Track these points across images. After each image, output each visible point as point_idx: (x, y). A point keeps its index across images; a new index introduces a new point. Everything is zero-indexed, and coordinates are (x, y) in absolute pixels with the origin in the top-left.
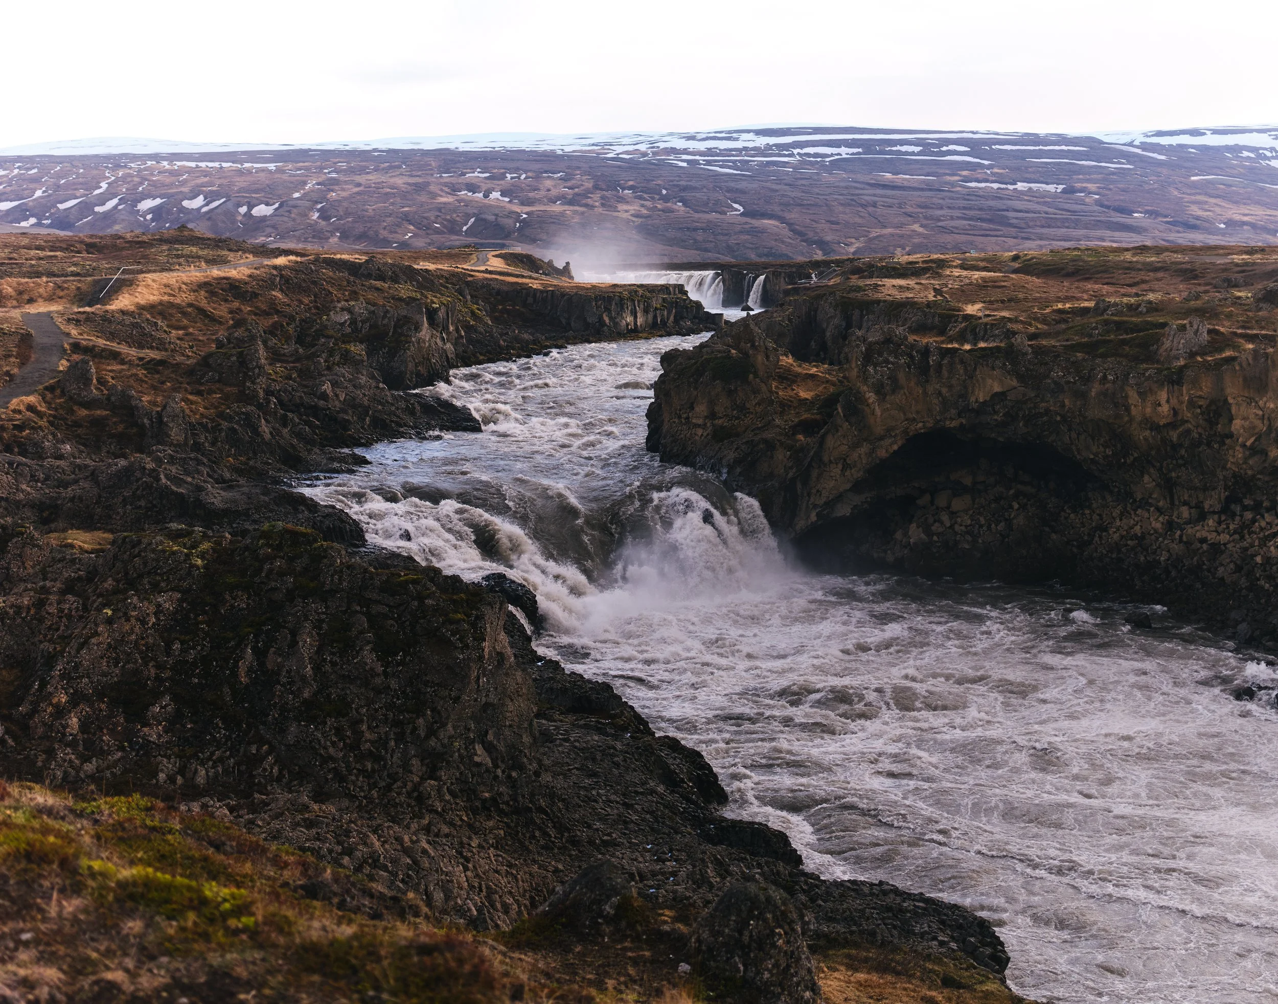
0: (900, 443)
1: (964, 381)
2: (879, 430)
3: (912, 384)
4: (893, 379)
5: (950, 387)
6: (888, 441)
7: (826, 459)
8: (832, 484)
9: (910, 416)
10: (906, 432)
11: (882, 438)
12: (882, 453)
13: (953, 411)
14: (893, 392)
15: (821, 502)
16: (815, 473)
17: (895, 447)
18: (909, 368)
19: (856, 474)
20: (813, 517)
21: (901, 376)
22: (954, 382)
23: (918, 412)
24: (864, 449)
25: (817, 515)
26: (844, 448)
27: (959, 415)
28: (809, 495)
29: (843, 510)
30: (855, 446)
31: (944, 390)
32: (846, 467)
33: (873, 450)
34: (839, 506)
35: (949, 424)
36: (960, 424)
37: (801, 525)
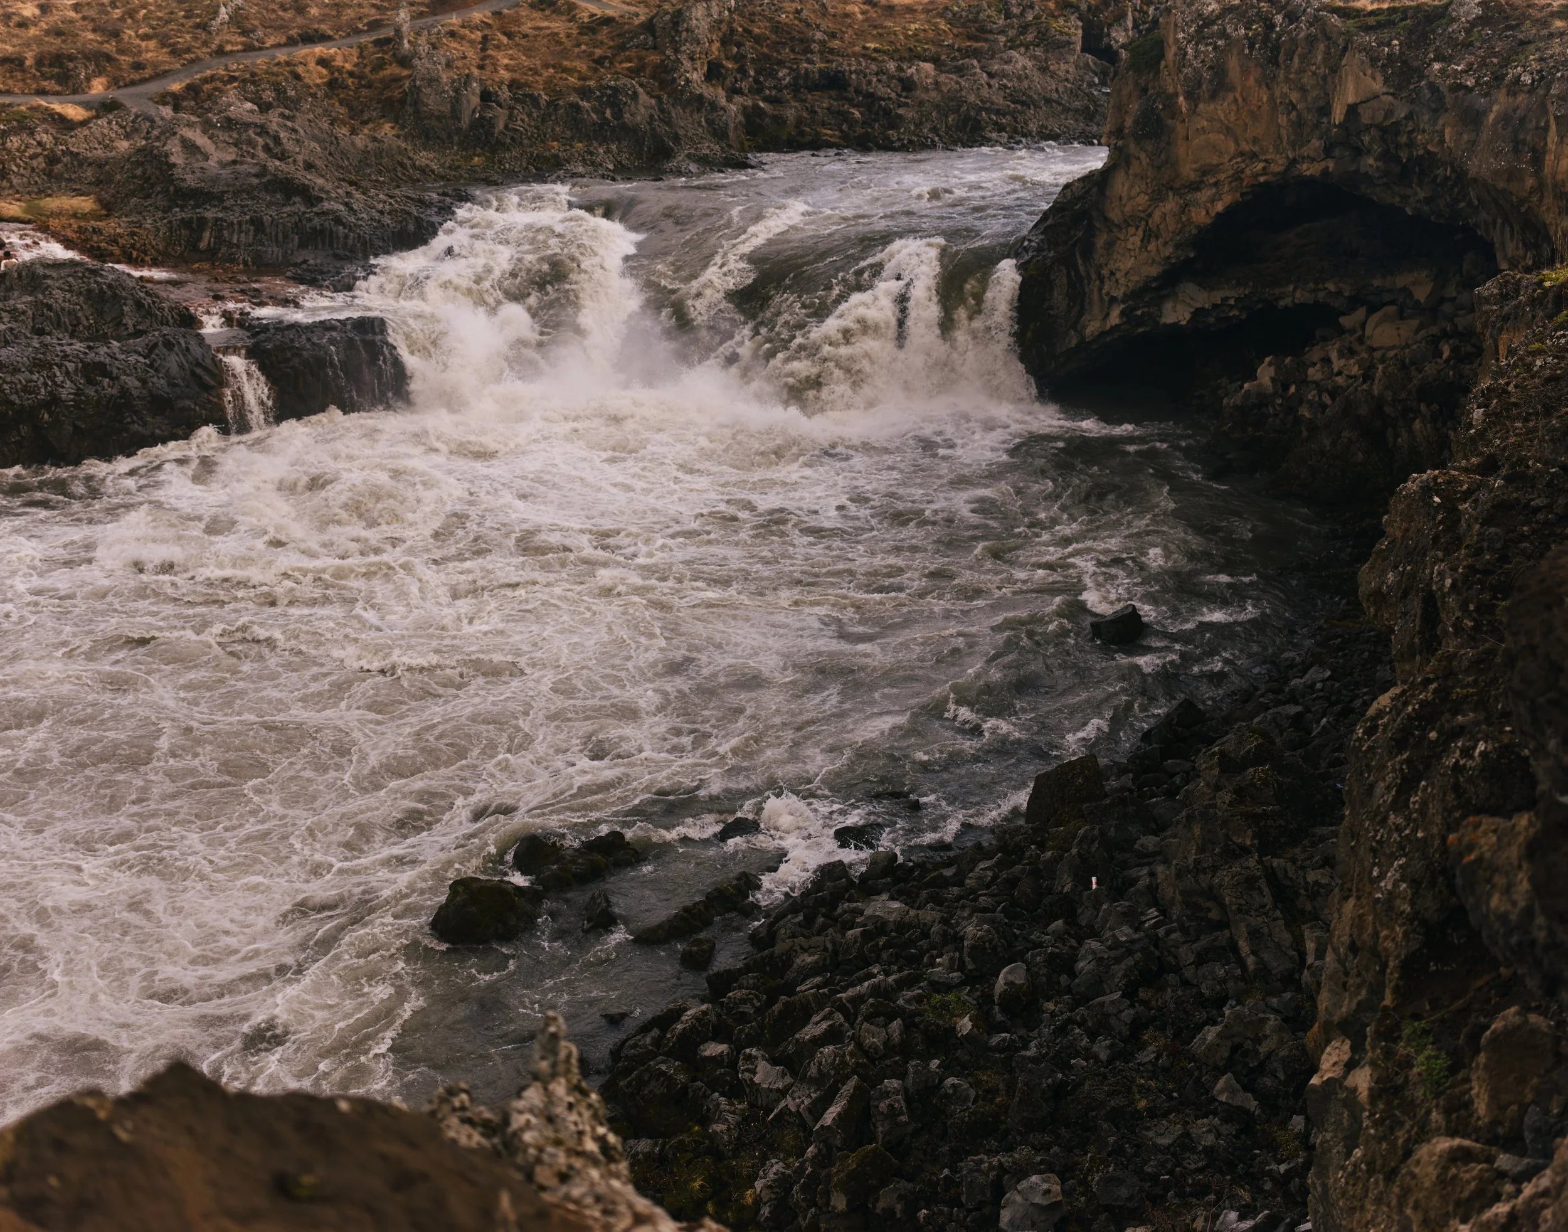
0: (1228, 199)
1: (1324, 78)
2: (1188, 171)
3: (1251, 82)
4: (1219, 70)
5: (1303, 90)
6: (1204, 195)
7: (1115, 215)
8: (1130, 263)
9: (1245, 147)
10: (1237, 176)
11: (1195, 187)
12: (1200, 217)
13: (1316, 143)
14: (1214, 96)
15: (1119, 293)
16: (1100, 241)
17: (1220, 207)
18: (1251, 47)
19: (1163, 250)
20: (1114, 319)
21: (1233, 64)
22: (1307, 79)
23: (1255, 140)
24: (1171, 204)
25: (1123, 313)
26: (1143, 199)
27: (1328, 151)
28: (1102, 280)
29: (1176, 313)
30: (1157, 197)
31: (1294, 96)
32: (1149, 235)
33: (1184, 208)
34: (1168, 306)
35: (1309, 170)
36: (1325, 172)
37: (1092, 328)
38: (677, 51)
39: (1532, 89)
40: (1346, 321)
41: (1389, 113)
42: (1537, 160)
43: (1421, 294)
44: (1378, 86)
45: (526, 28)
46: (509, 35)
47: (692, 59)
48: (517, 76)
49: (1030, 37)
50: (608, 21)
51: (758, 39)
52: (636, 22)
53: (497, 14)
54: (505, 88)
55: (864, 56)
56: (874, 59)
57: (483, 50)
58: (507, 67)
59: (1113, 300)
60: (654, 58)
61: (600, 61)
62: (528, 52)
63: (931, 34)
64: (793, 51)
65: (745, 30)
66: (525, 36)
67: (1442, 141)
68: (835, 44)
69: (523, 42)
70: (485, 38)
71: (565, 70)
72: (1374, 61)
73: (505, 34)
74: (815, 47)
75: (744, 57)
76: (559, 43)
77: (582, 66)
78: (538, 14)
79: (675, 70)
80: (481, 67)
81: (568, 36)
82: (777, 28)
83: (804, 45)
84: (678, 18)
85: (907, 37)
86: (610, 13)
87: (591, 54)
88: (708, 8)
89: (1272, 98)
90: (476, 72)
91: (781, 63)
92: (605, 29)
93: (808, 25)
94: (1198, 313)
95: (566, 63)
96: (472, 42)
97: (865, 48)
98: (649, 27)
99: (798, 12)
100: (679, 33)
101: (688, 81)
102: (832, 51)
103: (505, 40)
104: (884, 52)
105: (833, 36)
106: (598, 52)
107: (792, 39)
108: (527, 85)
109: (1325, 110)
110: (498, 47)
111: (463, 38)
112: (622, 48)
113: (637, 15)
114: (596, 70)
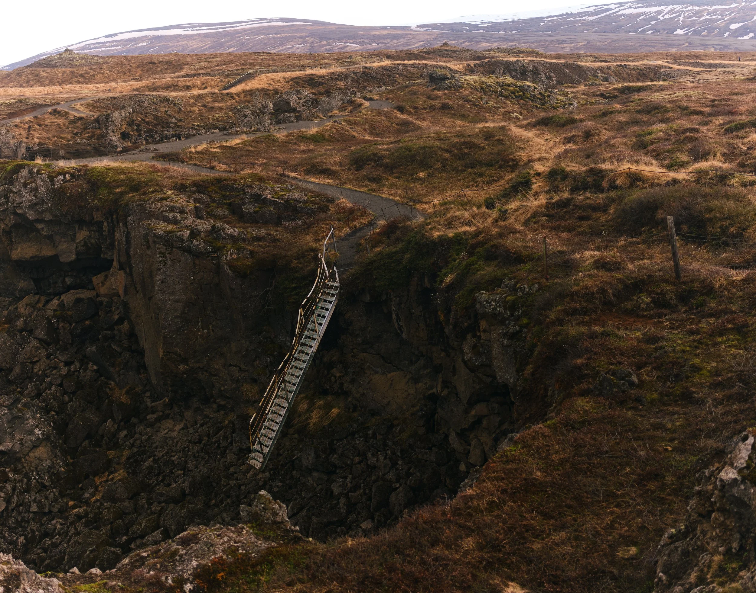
38: (107, 129)
45: (47, 123)
46: (40, 125)
47: (113, 132)
48: (41, 141)
50: (81, 118)
51: (148, 123)
52: (93, 118)
53: (36, 117)
54: (36, 145)
55: (192, 128)
56: (196, 129)
57: (29, 131)
58: (38, 138)
60: (98, 132)
61: (76, 134)
62: (47, 131)
63: (225, 118)
64: (162, 127)
65: (142, 119)
66: (47, 125)
68: (181, 124)
69: (46, 128)
70: (30, 127)
71: (61, 138)
73: (38, 125)
74: (172, 125)
75: (141, 130)
76: (61, 128)
77: (68, 136)
78: (54, 117)
79: (106, 136)
80: (27, 138)
81: (64, 125)
82: (156, 118)
83: (167, 124)
84: (108, 117)
85: (213, 120)
86: (82, 115)
87: (73, 131)
88: (120, 113)
90: (25, 140)
91: (156, 132)
92: (80, 122)
93: (170, 116)
95: (62, 135)
96: (24, 129)
97: (193, 125)
98: (97, 121)
99: (166, 111)
100: (108, 122)
101: (111, 140)
102: (179, 127)
103: (38, 127)
104: (201, 126)
105: (181, 120)
106: (76, 131)
107: (163, 122)
108: (45, 144)
110: (35, 130)
111: (20, 127)
112: (86, 128)
113: (93, 116)
114: (74, 137)
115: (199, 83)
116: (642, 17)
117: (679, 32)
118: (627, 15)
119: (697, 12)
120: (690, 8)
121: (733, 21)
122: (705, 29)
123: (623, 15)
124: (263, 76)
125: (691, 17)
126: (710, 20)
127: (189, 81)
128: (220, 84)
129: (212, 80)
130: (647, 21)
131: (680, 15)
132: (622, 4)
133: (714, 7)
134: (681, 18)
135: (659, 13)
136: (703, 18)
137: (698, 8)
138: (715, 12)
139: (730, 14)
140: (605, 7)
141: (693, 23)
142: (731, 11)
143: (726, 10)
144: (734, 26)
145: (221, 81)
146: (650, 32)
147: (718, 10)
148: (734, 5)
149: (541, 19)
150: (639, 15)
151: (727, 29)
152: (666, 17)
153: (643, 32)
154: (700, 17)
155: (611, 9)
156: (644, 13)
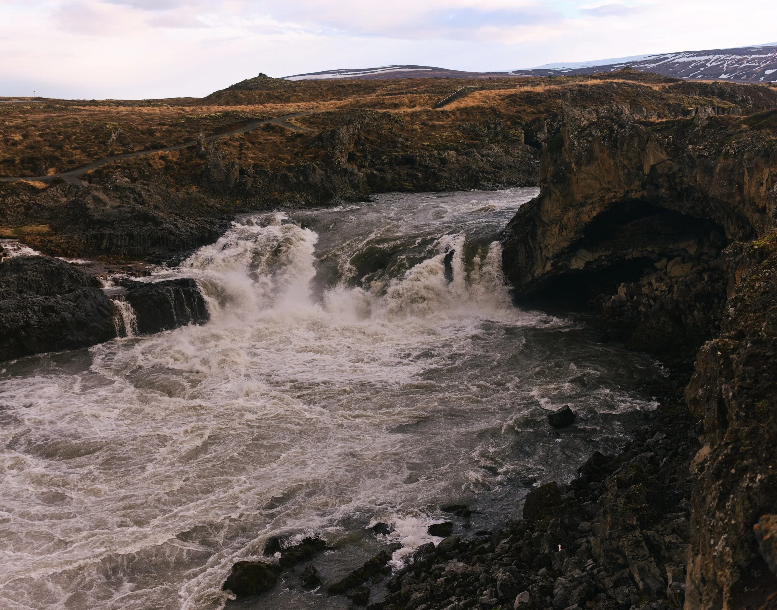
0: (598, 210)
1: (639, 153)
2: (579, 197)
3: (605, 156)
4: (590, 151)
5: (630, 159)
6: (587, 208)
7: (546, 219)
8: (554, 241)
9: (605, 186)
10: (602, 199)
11: (583, 205)
12: (586, 219)
13: (637, 183)
14: (588, 163)
15: (550, 255)
16: (539, 231)
17: (595, 214)
18: (604, 140)
20: (548, 267)
21: (596, 148)
22: (631, 154)
23: (609, 183)
24: (571, 213)
25: (552, 265)
26: (558, 211)
27: (643, 186)
28: (541, 249)
29: (577, 264)
30: (565, 210)
31: (626, 162)
32: (562, 228)
33: (578, 215)
34: (573, 260)
35: (635, 195)
36: (643, 196)
37: (538, 272)
38: (333, 149)
39: (735, 156)
40: (657, 265)
41: (670, 169)
42: (740, 188)
43: (692, 251)
44: (664, 156)
45: (261, 139)
46: (253, 143)
47: (341, 152)
48: (257, 162)
49: (500, 138)
50: (300, 135)
51: (372, 142)
52: (314, 135)
53: (247, 133)
54: (251, 168)
55: (422, 148)
56: (427, 150)
57: (240, 150)
58: (252, 158)
59: (547, 259)
60: (323, 152)
61: (297, 154)
62: (262, 150)
63: (453, 138)
64: (388, 147)
65: (365, 138)
66: (261, 143)
67: (696, 181)
68: (409, 143)
69: (259, 146)
70: (241, 145)
71: (280, 159)
72: (661, 145)
73: (250, 142)
74: (399, 145)
75: (365, 150)
76: (277, 146)
77: (288, 157)
78: (267, 133)
79: (333, 157)
80: (239, 158)
81: (281, 143)
82: (381, 137)
83: (394, 144)
84: (334, 133)
85: (442, 139)
86: (301, 131)
87: (293, 151)
88: (348, 129)
89: (615, 163)
90: (237, 160)
91: (383, 153)
92: (299, 140)
93: (395, 135)
94: (588, 263)
95: (280, 155)
96: (235, 147)
97: (422, 145)
98: (320, 138)
99: (390, 129)
100: (334, 140)
101: (339, 162)
102: (407, 147)
103: (251, 146)
104: (432, 147)
105: (407, 139)
106: (296, 150)
107: (388, 142)
108: (262, 166)
109: (640, 168)
110: (247, 149)
111: (230, 145)
112: (307, 148)
113: (314, 132)
114: (295, 158)
115: (406, 100)
116: (693, 65)
117: (723, 76)
118: (682, 63)
119: (739, 60)
120: (733, 57)
121: (768, 68)
122: (743, 75)
123: (678, 63)
124: (476, 93)
125: (733, 64)
126: (749, 67)
127: (396, 99)
128: (429, 102)
129: (421, 98)
130: (697, 68)
131: (724, 63)
132: (677, 54)
133: (753, 56)
134: (725, 65)
135: (707, 61)
136: (743, 65)
137: (739, 57)
138: (753, 59)
139: (766, 62)
140: (663, 57)
141: (735, 69)
142: (767, 59)
143: (762, 59)
144: (768, 72)
145: (431, 99)
146: (700, 76)
147: (756, 58)
148: (770, 55)
149: (611, 66)
150: (691, 63)
151: (763, 74)
152: (713, 64)
153: (694, 76)
154: (741, 64)
155: (668, 58)
156: (695, 61)
